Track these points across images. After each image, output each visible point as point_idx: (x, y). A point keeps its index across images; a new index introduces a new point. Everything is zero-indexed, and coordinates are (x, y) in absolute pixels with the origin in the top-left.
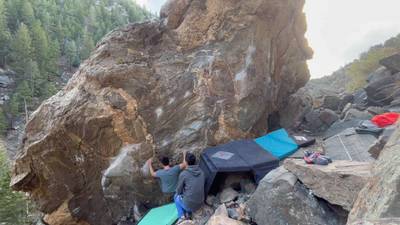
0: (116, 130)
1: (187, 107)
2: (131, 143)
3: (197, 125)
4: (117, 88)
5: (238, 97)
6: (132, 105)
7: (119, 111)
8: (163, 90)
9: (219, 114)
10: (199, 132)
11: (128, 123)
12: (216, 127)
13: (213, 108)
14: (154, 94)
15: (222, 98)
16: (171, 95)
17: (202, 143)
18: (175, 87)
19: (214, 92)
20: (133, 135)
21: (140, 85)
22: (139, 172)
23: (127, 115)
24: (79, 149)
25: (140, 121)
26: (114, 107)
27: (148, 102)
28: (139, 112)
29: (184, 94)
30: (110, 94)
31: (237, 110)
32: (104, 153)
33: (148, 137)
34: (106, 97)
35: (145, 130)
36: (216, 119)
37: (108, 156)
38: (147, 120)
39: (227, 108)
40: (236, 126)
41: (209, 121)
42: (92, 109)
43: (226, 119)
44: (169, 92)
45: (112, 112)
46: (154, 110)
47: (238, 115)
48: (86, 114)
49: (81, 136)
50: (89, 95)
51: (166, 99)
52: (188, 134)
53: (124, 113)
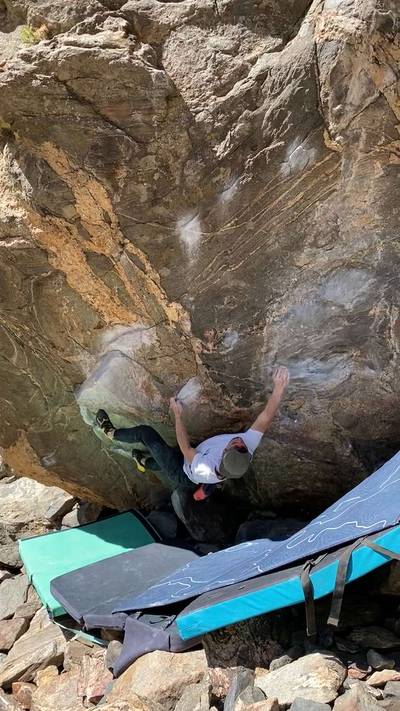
0: (72, 282)
4: (38, 140)
6: (96, 204)
7: (60, 222)
8: (194, 140)
16: (229, 164)
23: (87, 236)
25: (135, 259)
26: (44, 211)
32: (60, 342)
33: (174, 311)
35: (156, 290)
37: (74, 353)
51: (211, 177)
53: (75, 231)
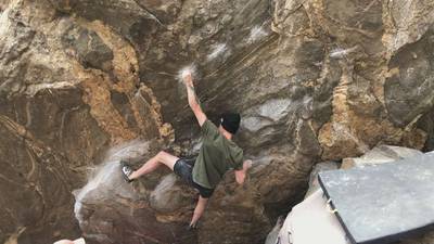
0: (94, 112)
1: (256, 66)
2: (128, 140)
3: (277, 110)
4: (90, 19)
5: (393, 42)
6: (125, 59)
7: (98, 72)
8: (197, 24)
9: (336, 84)
10: (280, 125)
11: (119, 100)
12: (324, 116)
13: (319, 70)
14: (176, 35)
15: (346, 43)
16: (217, 38)
17: (287, 148)
18: (226, 18)
19: (326, 28)
20: (132, 124)
21: (141, 13)
22: (147, 199)
23: (115, 81)
24: (24, 146)
25: (145, 95)
26: (87, 64)
27: (160, 54)
28: (142, 76)
29: (248, 33)
30: (74, 34)
31: (384, 74)
32: (74, 157)
33: (165, 130)
34: (67, 41)
35: (156, 115)
36: (325, 95)
37: (83, 164)
38: (159, 92)
39: (357, 70)
40: (377, 113)
41: (307, 100)
42: (41, 68)
43: (351, 97)
44: (212, 29)
45: (81, 76)
46: (175, 71)
47: (386, 87)
48: (29, 78)
49: (23, 123)
50: (33, 34)
51: (205, 46)
52: (256, 129)
53: (107, 78)
